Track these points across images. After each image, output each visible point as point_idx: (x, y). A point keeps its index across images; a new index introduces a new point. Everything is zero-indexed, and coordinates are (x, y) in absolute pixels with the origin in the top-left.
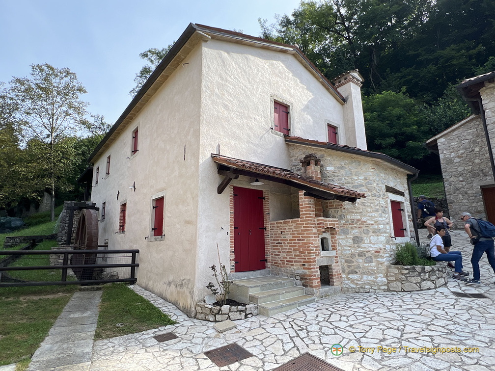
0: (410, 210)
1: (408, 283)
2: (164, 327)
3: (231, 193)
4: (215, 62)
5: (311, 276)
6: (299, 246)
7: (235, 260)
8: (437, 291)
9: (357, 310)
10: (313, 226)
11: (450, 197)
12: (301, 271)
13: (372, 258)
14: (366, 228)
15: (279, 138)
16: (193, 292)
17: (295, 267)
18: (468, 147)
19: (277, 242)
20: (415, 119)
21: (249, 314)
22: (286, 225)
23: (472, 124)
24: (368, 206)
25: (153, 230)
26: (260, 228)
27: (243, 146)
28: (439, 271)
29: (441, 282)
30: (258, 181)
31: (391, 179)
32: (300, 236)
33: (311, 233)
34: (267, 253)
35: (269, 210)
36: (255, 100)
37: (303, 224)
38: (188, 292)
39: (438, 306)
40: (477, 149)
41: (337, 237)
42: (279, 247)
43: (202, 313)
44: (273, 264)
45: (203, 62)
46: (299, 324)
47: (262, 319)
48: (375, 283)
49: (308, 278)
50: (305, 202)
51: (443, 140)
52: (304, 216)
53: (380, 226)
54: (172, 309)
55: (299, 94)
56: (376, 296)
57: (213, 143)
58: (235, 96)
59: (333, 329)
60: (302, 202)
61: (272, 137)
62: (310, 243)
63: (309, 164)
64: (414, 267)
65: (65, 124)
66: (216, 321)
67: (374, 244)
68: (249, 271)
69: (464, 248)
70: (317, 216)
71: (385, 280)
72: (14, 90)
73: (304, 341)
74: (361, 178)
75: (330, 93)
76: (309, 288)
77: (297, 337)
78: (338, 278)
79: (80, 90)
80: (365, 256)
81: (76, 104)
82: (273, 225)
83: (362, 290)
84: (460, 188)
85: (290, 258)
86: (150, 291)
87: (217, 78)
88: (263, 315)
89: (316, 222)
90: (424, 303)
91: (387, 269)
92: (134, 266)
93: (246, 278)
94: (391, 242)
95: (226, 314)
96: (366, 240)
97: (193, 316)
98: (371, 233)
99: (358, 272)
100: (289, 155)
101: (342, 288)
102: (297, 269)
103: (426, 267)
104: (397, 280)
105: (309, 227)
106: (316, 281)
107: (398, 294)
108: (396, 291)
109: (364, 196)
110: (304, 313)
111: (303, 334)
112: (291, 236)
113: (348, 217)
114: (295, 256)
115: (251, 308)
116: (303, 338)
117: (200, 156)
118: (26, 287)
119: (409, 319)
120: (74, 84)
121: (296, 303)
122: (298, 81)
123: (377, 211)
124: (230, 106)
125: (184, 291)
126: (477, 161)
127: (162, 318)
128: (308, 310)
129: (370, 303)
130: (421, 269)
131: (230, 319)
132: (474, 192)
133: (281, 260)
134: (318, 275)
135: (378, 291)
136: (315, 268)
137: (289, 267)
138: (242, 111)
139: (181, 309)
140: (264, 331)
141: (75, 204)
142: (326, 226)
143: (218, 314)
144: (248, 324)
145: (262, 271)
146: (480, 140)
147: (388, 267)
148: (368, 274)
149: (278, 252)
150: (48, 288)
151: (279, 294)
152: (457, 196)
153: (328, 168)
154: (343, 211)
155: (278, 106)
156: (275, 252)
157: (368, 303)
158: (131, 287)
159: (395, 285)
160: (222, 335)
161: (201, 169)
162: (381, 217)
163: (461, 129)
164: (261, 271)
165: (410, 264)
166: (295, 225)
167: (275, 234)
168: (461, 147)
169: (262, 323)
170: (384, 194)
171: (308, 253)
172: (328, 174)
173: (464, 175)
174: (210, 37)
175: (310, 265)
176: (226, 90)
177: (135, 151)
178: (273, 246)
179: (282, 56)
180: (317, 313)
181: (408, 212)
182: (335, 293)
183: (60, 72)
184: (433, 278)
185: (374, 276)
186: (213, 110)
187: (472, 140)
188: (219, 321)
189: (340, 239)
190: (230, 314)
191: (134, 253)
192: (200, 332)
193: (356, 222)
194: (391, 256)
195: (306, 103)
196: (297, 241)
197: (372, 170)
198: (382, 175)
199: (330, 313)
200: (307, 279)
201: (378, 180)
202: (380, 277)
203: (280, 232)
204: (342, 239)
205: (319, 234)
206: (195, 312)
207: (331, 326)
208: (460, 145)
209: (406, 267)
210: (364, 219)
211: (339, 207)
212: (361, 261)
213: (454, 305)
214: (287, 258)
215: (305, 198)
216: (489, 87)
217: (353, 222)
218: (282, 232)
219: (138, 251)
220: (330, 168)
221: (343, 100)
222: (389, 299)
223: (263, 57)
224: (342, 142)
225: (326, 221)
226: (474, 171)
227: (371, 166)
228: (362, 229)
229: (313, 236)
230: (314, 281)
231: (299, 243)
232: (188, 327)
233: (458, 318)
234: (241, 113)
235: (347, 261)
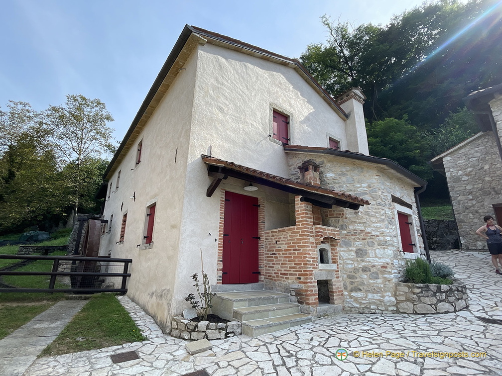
0: (419, 224)
1: (421, 304)
2: (130, 344)
3: (222, 198)
4: (211, 65)
5: (306, 291)
6: (294, 257)
7: (223, 270)
8: (458, 316)
9: (361, 334)
10: (310, 234)
11: (460, 216)
12: (296, 286)
13: (378, 274)
14: (371, 240)
15: (278, 147)
16: (170, 304)
17: (290, 281)
18: (476, 164)
19: (271, 252)
20: (418, 145)
21: (231, 333)
22: (281, 233)
23: (480, 141)
24: (372, 216)
25: (145, 239)
26: (253, 238)
27: (238, 150)
28: (458, 290)
29: (462, 305)
30: (252, 186)
31: (397, 189)
32: (296, 245)
33: (308, 243)
34: (261, 265)
35: (264, 218)
36: (253, 107)
37: (299, 232)
38: (166, 304)
39: (465, 333)
40: (487, 167)
41: (338, 249)
42: (273, 259)
43: (177, 329)
44: (267, 277)
45: (198, 64)
46: (288, 349)
47: (244, 340)
48: (382, 303)
49: (304, 293)
50: (301, 207)
51: (448, 158)
52: (300, 224)
53: (387, 238)
54: (149, 323)
55: (299, 106)
56: (383, 318)
57: (204, 144)
58: (231, 100)
59: (330, 357)
60: (298, 208)
61: (270, 144)
62: (306, 254)
63: (307, 170)
64: (428, 286)
65: (91, 147)
66: (191, 340)
67: (379, 258)
68: (239, 284)
69: (480, 268)
70: (315, 224)
71: (393, 299)
72: (48, 116)
73: (290, 372)
74: (365, 185)
75: (332, 108)
76: (305, 306)
77: (282, 365)
78: (339, 295)
79: (108, 118)
80: (370, 271)
81: (103, 130)
82: (268, 235)
83: (366, 311)
84: (470, 207)
85: (285, 270)
86: (136, 303)
87: (212, 80)
88: (247, 334)
89: (314, 231)
90: (444, 329)
91: (396, 287)
92: (125, 276)
93: (235, 291)
94: (399, 257)
95: (203, 332)
96: (371, 252)
97: (167, 332)
98: (376, 246)
99: (363, 289)
100: (288, 164)
101: (344, 307)
102: (292, 283)
103: (442, 286)
104: (407, 300)
105: (305, 235)
106: (314, 297)
107: (410, 316)
108: (408, 314)
109: (367, 203)
110: (296, 335)
111: (290, 362)
112: (286, 246)
113: (351, 227)
114: (290, 268)
115: (233, 325)
116: (290, 368)
117: (189, 156)
118: (11, 294)
119: (428, 348)
120: (103, 112)
121: (288, 323)
122: (299, 93)
123: (383, 221)
124: (225, 109)
125: (163, 303)
126: (487, 179)
127: (132, 333)
128: (302, 331)
129: (377, 326)
130: (436, 288)
131: (207, 338)
132: (486, 211)
133: (275, 273)
134: (315, 291)
135: (386, 312)
136: (312, 283)
137: (284, 281)
138: (238, 116)
139: (159, 323)
140: (243, 355)
141: (87, 216)
142: (325, 236)
143: (194, 331)
144: (226, 346)
145: (255, 285)
146: (490, 157)
147: (397, 285)
148: (373, 293)
149: (273, 264)
150: (33, 295)
151: (269, 311)
152: (467, 215)
153: (328, 175)
154: (345, 220)
155: (277, 116)
156: (269, 264)
157: (374, 326)
158: (120, 298)
159: (406, 307)
160: (192, 358)
161: (189, 169)
162: (387, 228)
163: (468, 147)
164: (253, 284)
165: (423, 282)
166: (290, 234)
167: (270, 244)
168: (469, 165)
169: (244, 345)
170: (390, 204)
171: (304, 264)
172: (328, 181)
173: (474, 193)
174: (207, 40)
175: (307, 279)
176: (222, 94)
177: (138, 162)
178: (268, 257)
179: (283, 68)
180: (312, 336)
181: (416, 226)
182: (336, 312)
183: (92, 102)
184: (452, 299)
185: (381, 295)
186: (206, 111)
187: (481, 157)
188: (195, 340)
189: (341, 251)
190: (208, 332)
191: (127, 262)
192: (168, 353)
193: (360, 233)
194: (399, 273)
195: (307, 114)
196: (292, 251)
197: (377, 177)
198: (387, 184)
199: (327, 336)
200: (302, 295)
201: (383, 188)
202: (388, 296)
203: (275, 242)
204: (343, 251)
205: (317, 244)
206: (170, 327)
207: (328, 353)
208: (468, 163)
209: (418, 285)
210: (369, 230)
211: (340, 216)
212: (365, 276)
213: (483, 332)
214: (281, 270)
215: (301, 204)
216: (499, 98)
217: (356, 233)
218: (276, 242)
219: (131, 261)
220: (330, 175)
221: (346, 116)
222: (399, 322)
223: (262, 67)
224: (343, 148)
225: (325, 229)
226: (485, 190)
227: (375, 172)
228: (366, 241)
229: (310, 245)
230: (311, 298)
231: (295, 253)
232: (157, 346)
233: (494, 350)
234: (237, 117)
235: (349, 277)
